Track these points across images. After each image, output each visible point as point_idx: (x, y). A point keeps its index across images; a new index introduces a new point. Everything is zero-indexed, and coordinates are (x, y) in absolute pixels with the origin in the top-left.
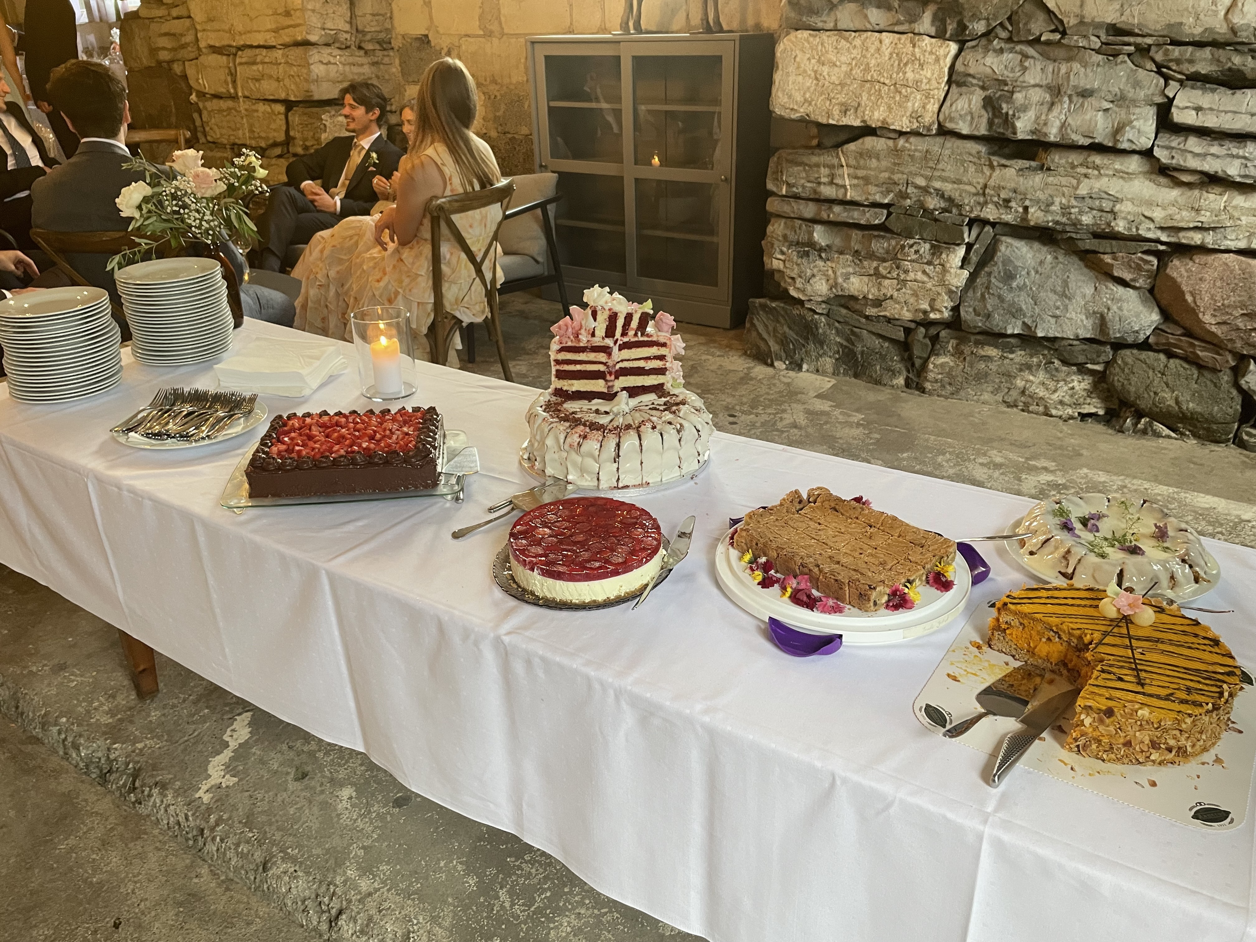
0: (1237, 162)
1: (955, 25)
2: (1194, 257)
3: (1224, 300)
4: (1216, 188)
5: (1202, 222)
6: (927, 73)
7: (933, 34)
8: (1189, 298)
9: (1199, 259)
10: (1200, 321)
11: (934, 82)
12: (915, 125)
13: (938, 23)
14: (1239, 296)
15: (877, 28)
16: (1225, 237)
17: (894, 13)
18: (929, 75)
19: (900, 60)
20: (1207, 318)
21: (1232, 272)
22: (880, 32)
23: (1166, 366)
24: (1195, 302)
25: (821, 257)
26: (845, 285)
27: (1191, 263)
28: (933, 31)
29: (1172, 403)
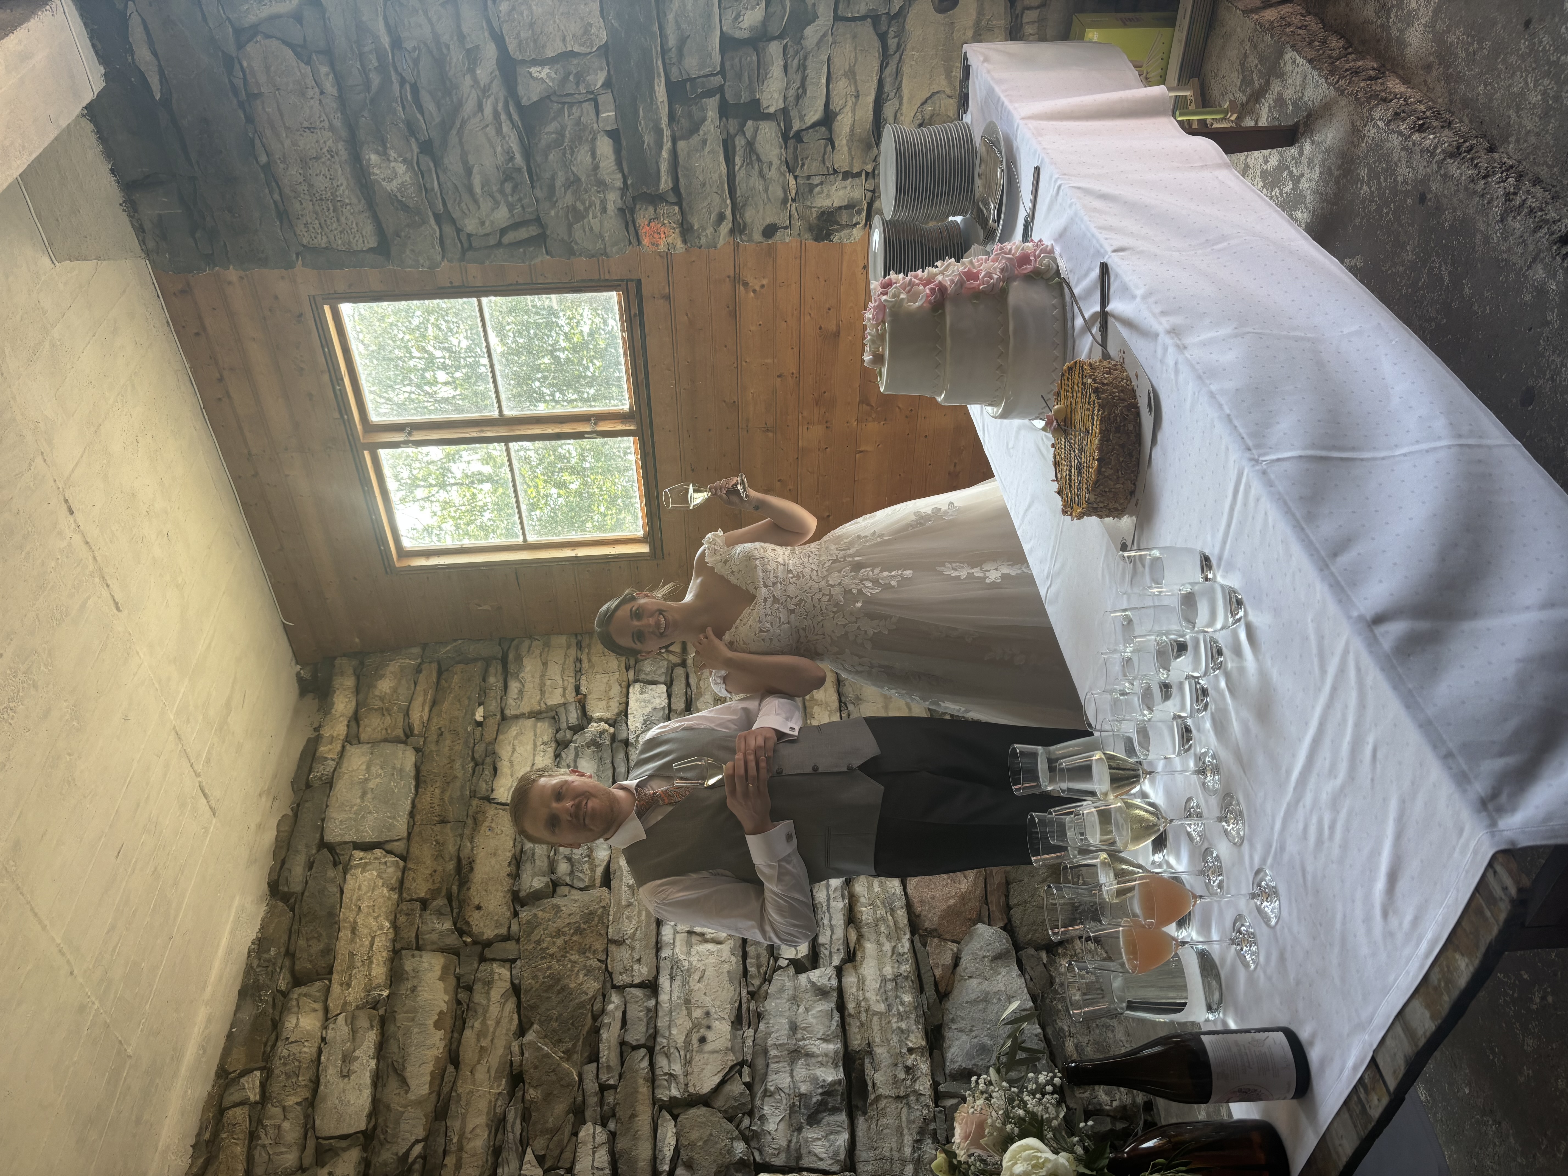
0: (833, 904)
2: (917, 913)
4: (857, 914)
5: (887, 914)
8: (953, 902)
9: (918, 909)
10: (969, 891)
24: (953, 897)
27: (924, 913)
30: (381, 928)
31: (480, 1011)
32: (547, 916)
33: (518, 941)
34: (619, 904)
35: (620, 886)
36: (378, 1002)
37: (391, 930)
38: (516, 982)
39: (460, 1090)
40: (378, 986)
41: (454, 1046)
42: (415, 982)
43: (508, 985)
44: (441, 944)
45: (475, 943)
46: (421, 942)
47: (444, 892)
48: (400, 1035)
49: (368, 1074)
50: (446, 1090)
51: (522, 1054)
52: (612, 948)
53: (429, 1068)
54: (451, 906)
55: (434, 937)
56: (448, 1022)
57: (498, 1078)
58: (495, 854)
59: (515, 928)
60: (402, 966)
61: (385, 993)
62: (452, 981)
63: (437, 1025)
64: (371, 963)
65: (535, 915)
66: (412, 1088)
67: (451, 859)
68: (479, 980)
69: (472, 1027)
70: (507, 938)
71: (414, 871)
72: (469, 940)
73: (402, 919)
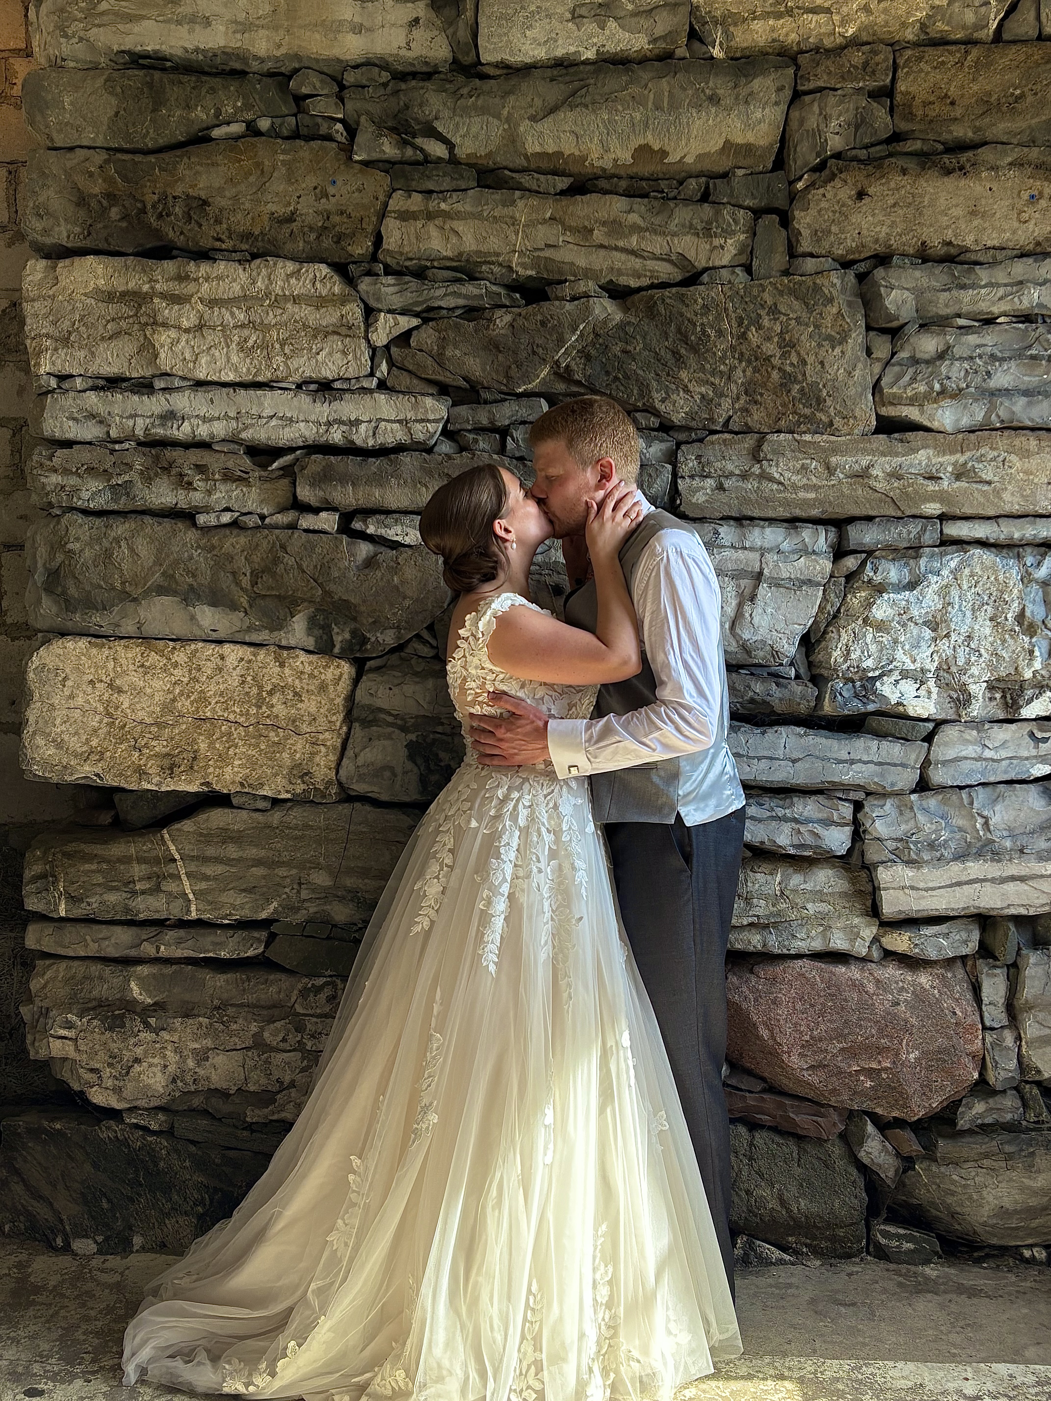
0: (787, 828)
1: (347, 636)
3: (812, 1030)
4: (765, 865)
5: (758, 916)
6: (309, 705)
7: (311, 648)
8: (765, 1033)
9: (765, 971)
10: (783, 1066)
11: (321, 720)
12: (300, 788)
13: (318, 632)
14: (830, 1021)
15: (214, 636)
16: (794, 936)
17: (242, 614)
18: (313, 710)
19: (261, 688)
20: (795, 1061)
21: (813, 985)
22: (219, 642)
23: (751, 1144)
24: (773, 1037)
25: (147, 1025)
26: (201, 1072)
27: (753, 979)
28: (310, 643)
29: (773, 1204)
30: (845, 22)
31: (657, 220)
32: (828, 321)
33: (786, 273)
34: (835, 450)
35: (873, 452)
36: (702, 41)
37: (839, 40)
38: (705, 278)
39: (520, 204)
40: (728, 35)
41: (603, 184)
42: (728, 101)
43: (701, 263)
44: (797, 137)
45: (792, 197)
46: (807, 98)
47: (904, 126)
48: (634, 89)
49: (572, 49)
50: (525, 180)
51: (574, 299)
52: (749, 441)
53: (569, 147)
54: (873, 145)
55: (812, 121)
56: (646, 169)
57: (536, 262)
58: (973, 213)
59: (810, 265)
60: (764, 72)
61: (717, 52)
62: (724, 165)
63: (643, 151)
64: (779, 16)
65: (831, 300)
66: (539, 126)
67: (977, 130)
68: (718, 213)
69: (630, 211)
70: (792, 254)
71: (960, 63)
72: (800, 185)
73: (857, 57)
